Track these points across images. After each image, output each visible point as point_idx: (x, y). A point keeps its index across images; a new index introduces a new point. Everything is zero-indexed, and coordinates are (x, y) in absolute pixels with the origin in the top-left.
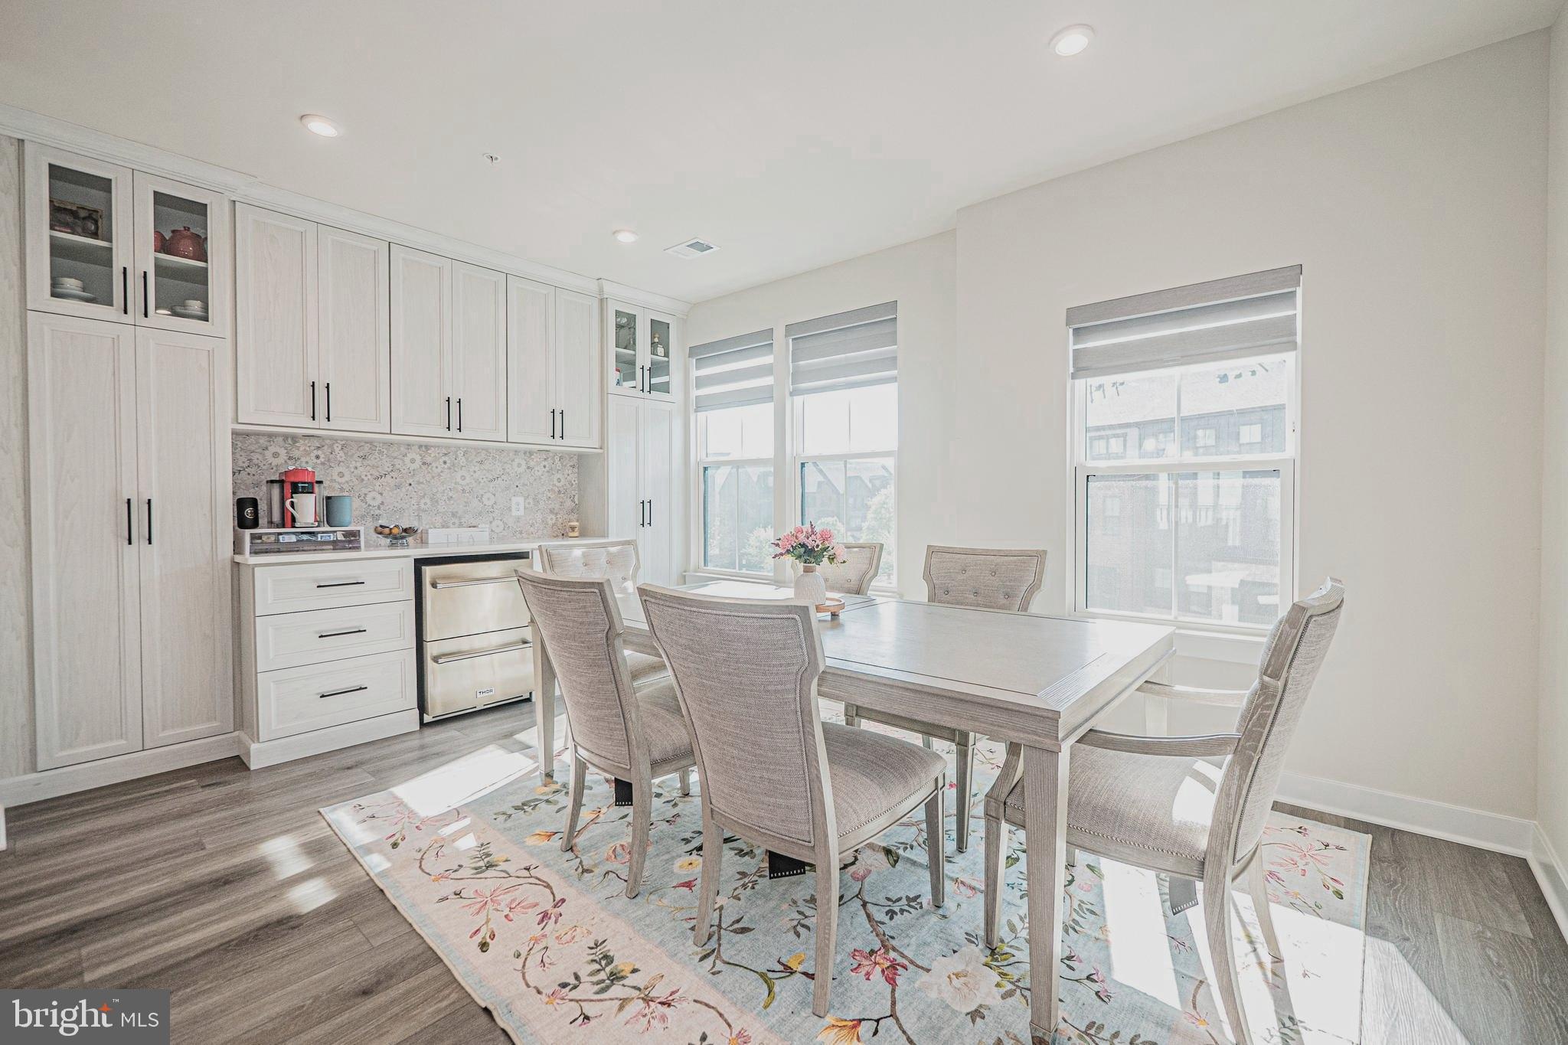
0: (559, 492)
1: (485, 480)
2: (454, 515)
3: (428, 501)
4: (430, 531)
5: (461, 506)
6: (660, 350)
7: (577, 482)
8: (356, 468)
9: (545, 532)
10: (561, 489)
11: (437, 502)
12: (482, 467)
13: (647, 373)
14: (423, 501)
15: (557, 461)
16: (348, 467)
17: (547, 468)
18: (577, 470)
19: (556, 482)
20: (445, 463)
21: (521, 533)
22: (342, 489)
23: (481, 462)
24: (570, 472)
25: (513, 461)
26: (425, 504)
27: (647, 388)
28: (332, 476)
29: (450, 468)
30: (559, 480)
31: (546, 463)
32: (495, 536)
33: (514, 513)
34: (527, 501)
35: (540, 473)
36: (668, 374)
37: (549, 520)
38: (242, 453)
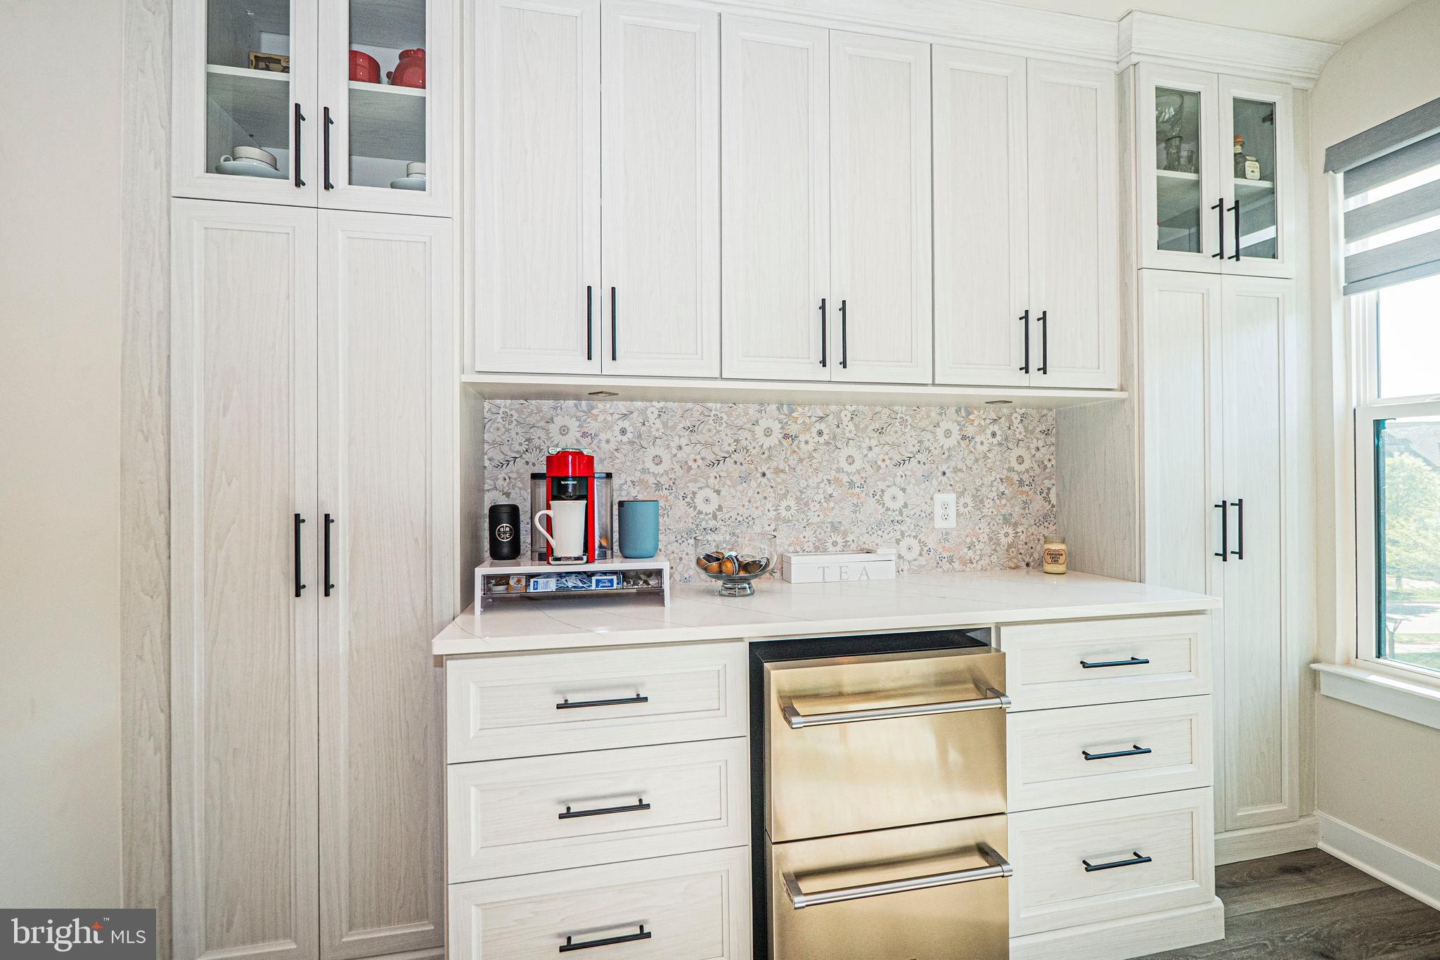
0: (1021, 482)
1: (888, 462)
2: (835, 528)
3: (792, 503)
4: (795, 560)
5: (846, 512)
6: (1252, 167)
7: (1053, 462)
8: (680, 448)
9: (994, 559)
10: (1025, 477)
11: (807, 504)
12: (884, 439)
13: (1230, 217)
14: (784, 504)
15: (1016, 422)
16: (668, 447)
17: (998, 438)
18: (1053, 440)
19: (1014, 464)
20: (820, 433)
21: (951, 561)
22: (658, 486)
23: (880, 431)
24: (1041, 443)
25: (937, 425)
26: (788, 508)
27: (1230, 249)
28: (644, 462)
29: (827, 443)
30: (1020, 460)
31: (995, 428)
32: (906, 567)
33: (939, 523)
34: (962, 501)
35: (985, 448)
36: (1274, 221)
37: (1001, 536)
38: (519, 430)
